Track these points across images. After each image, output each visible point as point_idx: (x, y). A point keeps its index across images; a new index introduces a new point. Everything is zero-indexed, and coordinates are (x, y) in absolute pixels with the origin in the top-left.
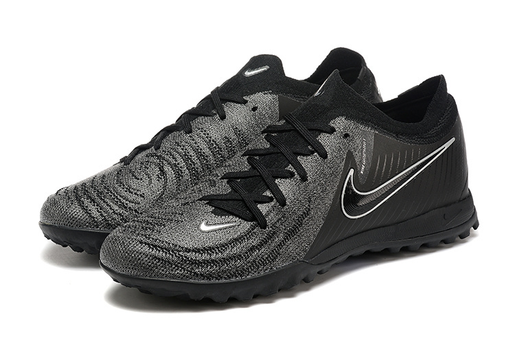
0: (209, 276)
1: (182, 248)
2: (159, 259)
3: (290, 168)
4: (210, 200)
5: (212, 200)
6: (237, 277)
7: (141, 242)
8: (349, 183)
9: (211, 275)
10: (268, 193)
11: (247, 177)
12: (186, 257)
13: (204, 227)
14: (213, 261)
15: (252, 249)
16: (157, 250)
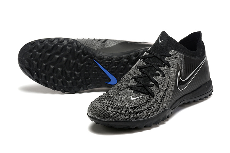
0: (137, 118)
1: (126, 107)
2: (118, 113)
3: (158, 72)
4: (131, 88)
5: (132, 87)
6: (147, 117)
7: (109, 107)
8: (179, 77)
9: (138, 118)
10: (152, 83)
11: (142, 77)
12: (128, 111)
13: (132, 99)
14: (138, 112)
15: (151, 106)
16: (116, 109)
